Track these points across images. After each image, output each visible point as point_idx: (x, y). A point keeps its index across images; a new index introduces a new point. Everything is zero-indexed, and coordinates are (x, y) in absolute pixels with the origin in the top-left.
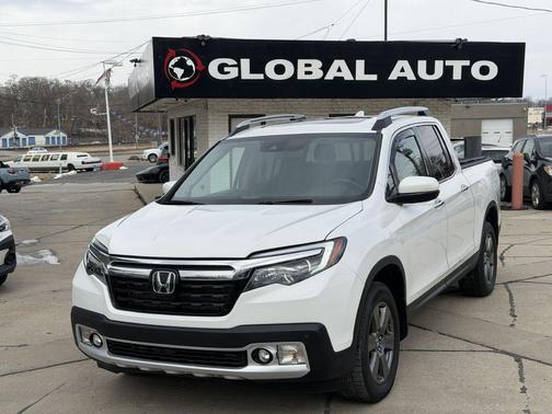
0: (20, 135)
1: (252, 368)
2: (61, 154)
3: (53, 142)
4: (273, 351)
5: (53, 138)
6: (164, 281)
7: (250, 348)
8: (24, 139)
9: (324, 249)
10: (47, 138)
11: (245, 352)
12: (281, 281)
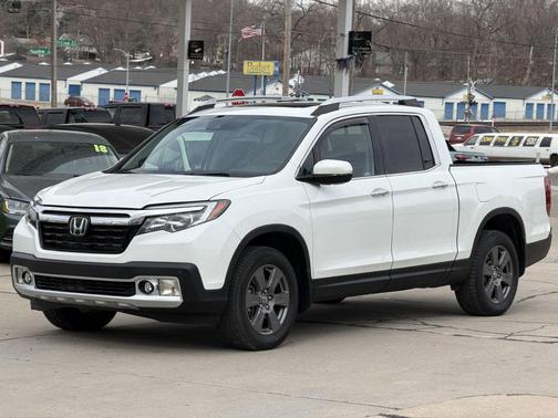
0: (479, 98)
1: (139, 297)
2: (542, 136)
3: (540, 114)
4: (155, 284)
5: (540, 106)
6: (78, 225)
7: (137, 280)
8: (485, 106)
9: (206, 207)
10: (530, 106)
11: (134, 283)
12: (167, 228)
